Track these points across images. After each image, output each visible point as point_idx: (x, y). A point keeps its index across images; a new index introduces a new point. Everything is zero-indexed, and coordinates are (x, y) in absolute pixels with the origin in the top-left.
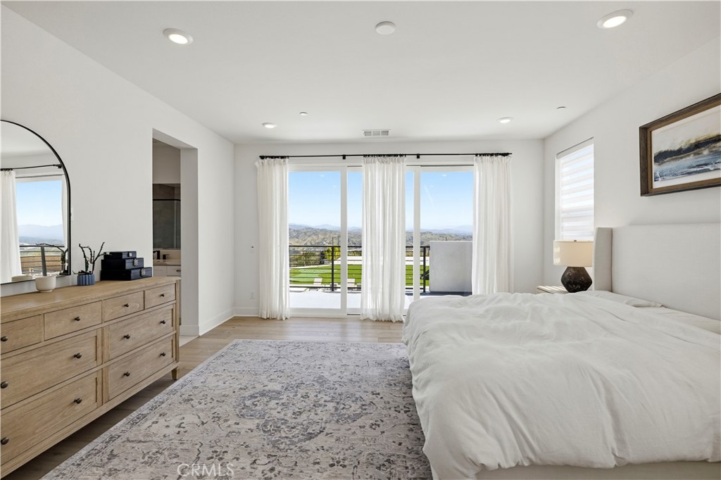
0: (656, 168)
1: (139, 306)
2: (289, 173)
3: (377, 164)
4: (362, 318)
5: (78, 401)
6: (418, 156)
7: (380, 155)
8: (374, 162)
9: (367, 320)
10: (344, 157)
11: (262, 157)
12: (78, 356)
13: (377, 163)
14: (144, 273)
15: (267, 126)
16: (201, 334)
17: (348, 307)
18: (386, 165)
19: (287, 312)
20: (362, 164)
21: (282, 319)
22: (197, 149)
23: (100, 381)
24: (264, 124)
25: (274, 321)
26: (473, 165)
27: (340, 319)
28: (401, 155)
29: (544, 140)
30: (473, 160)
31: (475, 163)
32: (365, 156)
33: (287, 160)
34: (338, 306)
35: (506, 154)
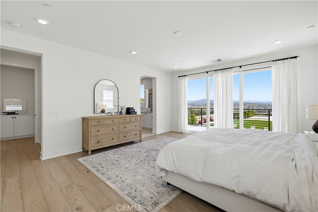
1: (129, 120)
2: (188, 81)
5: (113, 139)
7: (221, 70)
8: (218, 73)
10: (207, 72)
11: (179, 77)
12: (113, 129)
13: (220, 73)
14: (134, 113)
15: (175, 67)
16: (157, 134)
18: (223, 73)
20: (214, 74)
21: (184, 134)
22: (156, 78)
23: (118, 136)
24: (173, 66)
25: (182, 134)
26: (271, 67)
28: (231, 68)
31: (272, 66)
32: (215, 71)
33: (186, 77)
35: (296, 57)
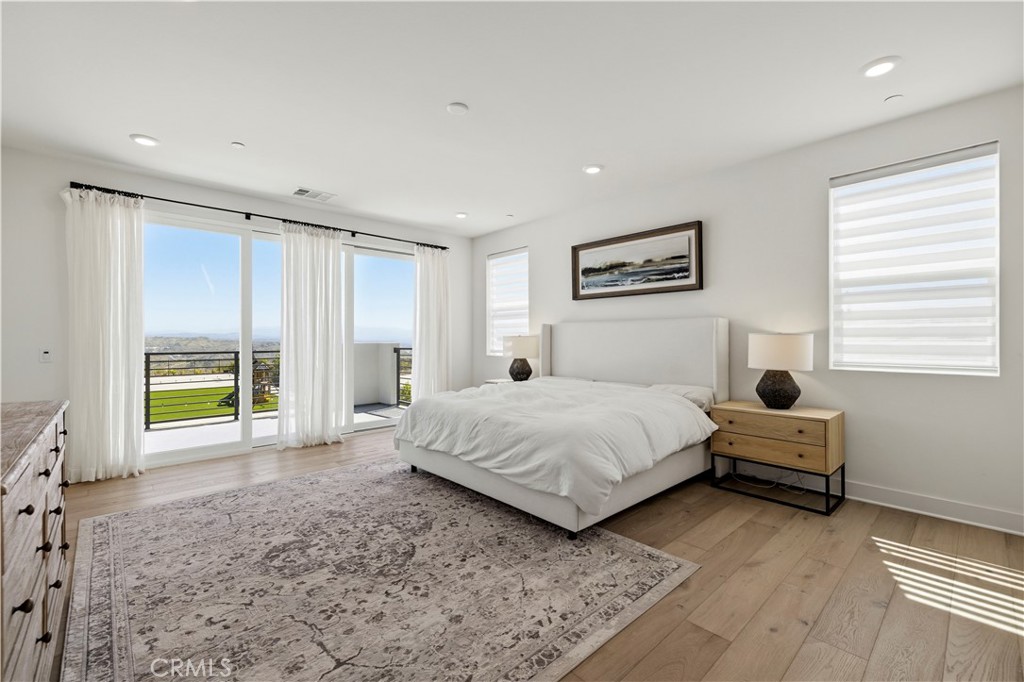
0: (581, 279)
3: (303, 237)
4: (280, 447)
6: (354, 234)
7: (305, 224)
9: (287, 449)
10: (248, 217)
11: (74, 185)
13: (304, 234)
15: (139, 140)
17: (253, 436)
18: (315, 239)
19: (140, 465)
20: (281, 232)
21: (132, 476)
24: (135, 136)
26: (413, 255)
27: (240, 456)
28: (334, 229)
29: (473, 240)
30: (413, 249)
31: (416, 253)
32: (284, 221)
34: (238, 438)
35: (444, 248)
